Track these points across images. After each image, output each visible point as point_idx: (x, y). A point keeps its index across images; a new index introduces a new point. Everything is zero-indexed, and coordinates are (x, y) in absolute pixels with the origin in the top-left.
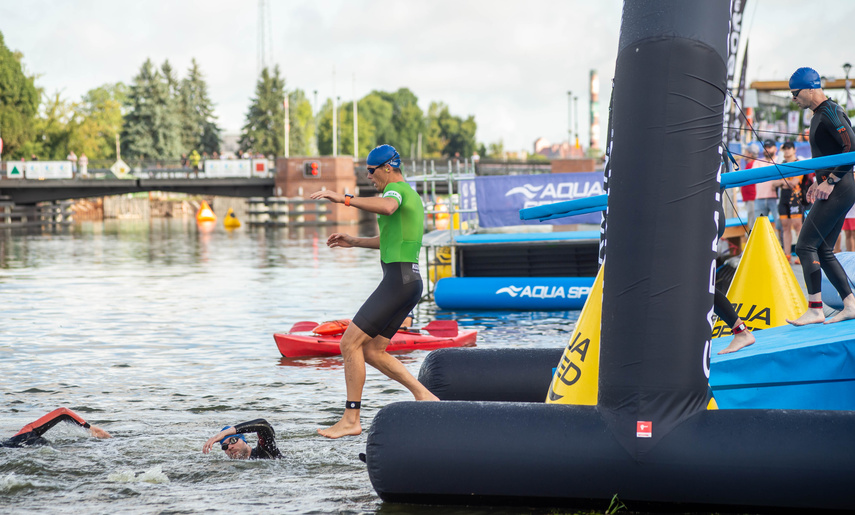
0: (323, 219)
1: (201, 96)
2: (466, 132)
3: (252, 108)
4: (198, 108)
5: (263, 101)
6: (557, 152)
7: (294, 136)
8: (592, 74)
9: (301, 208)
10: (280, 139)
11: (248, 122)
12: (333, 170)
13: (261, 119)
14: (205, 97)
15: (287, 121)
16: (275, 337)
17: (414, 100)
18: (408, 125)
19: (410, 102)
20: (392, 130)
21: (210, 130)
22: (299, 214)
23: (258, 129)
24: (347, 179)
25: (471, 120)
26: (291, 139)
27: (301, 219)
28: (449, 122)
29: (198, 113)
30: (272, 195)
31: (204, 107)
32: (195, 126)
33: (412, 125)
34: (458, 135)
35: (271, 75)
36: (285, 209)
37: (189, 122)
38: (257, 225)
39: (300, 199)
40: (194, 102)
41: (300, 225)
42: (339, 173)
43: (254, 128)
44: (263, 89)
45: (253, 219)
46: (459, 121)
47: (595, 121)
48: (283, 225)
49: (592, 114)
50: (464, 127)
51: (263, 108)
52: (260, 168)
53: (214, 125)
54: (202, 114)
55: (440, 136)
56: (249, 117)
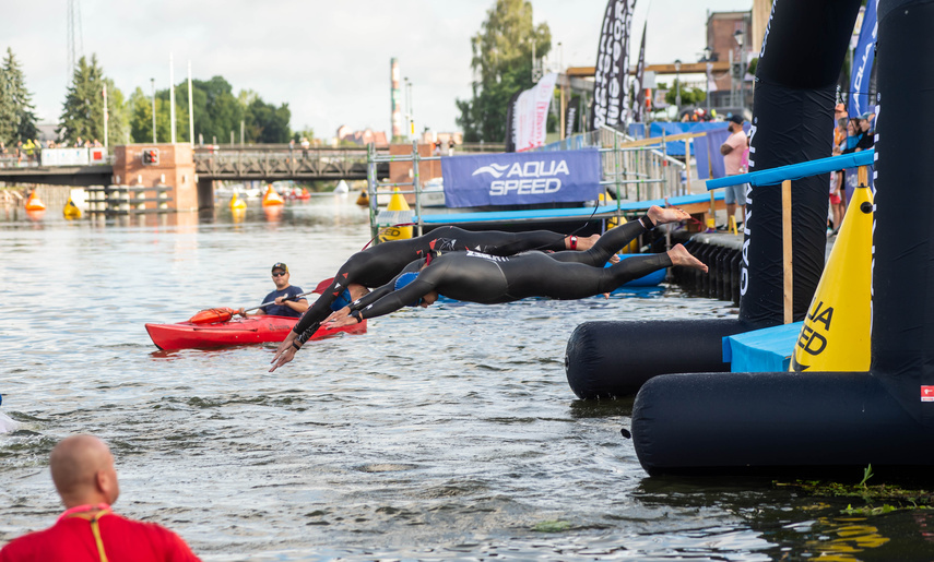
0: (164, 206)
1: (17, 86)
2: (280, 120)
3: (69, 97)
4: (15, 98)
5: (80, 90)
6: (361, 138)
7: (113, 125)
8: (392, 62)
9: (142, 196)
10: (98, 127)
11: (66, 111)
12: (172, 158)
13: (78, 108)
14: (21, 87)
15: (105, 110)
16: (146, 326)
17: (229, 88)
18: (223, 113)
19: (224, 91)
20: (207, 118)
21: (27, 119)
22: (141, 202)
23: (75, 118)
24: (186, 166)
25: (285, 108)
26: (110, 128)
27: (142, 207)
28: (263, 109)
29: (14, 102)
30: (111, 184)
31: (21, 97)
32: (13, 115)
33: (227, 113)
34: (273, 123)
35: (89, 64)
36: (126, 197)
37: (6, 112)
38: (98, 213)
39: (141, 186)
40: (11, 93)
41: (142, 213)
42: (178, 161)
43: (72, 118)
44: (80, 77)
45: (93, 207)
46: (272, 108)
47: (397, 108)
48: (125, 213)
49: (393, 101)
50: (277, 114)
51: (82, 98)
52: (98, 156)
53: (32, 115)
54: (18, 104)
55: (254, 124)
56: (66, 106)
